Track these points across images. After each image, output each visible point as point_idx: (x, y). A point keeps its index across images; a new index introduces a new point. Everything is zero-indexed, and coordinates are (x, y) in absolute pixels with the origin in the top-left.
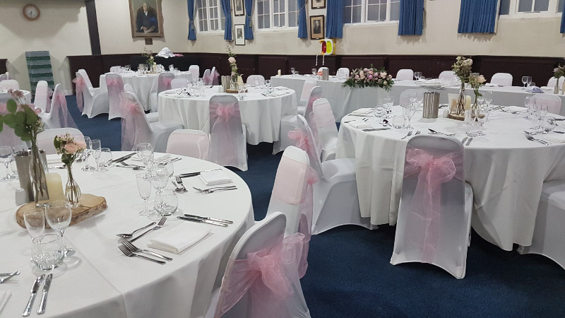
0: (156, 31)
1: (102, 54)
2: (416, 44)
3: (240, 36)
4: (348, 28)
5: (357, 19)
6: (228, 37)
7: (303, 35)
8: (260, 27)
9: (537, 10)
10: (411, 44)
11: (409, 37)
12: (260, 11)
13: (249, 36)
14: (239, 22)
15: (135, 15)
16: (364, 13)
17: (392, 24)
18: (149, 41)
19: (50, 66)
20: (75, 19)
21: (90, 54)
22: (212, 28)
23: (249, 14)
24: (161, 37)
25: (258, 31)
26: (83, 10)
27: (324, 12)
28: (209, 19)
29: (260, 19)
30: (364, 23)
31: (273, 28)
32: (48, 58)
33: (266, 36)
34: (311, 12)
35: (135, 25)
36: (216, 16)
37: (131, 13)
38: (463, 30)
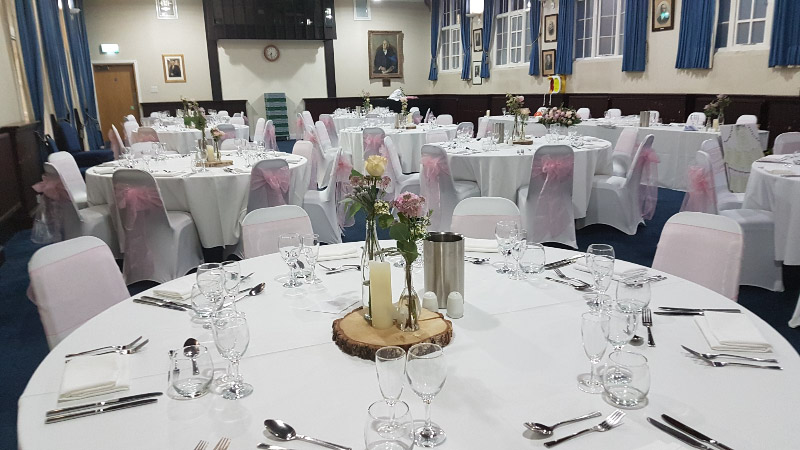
0: (395, 71)
1: (338, 96)
2: (640, 81)
3: (477, 74)
4: (580, 64)
5: (588, 54)
6: (466, 76)
7: (535, 71)
8: (498, 63)
9: (753, 42)
10: (634, 81)
11: (635, 74)
12: (499, 46)
13: (485, 73)
14: (477, 57)
15: (373, 53)
16: (595, 46)
17: (618, 57)
18: (387, 83)
19: (285, 108)
20: (312, 60)
21: (326, 96)
22: (454, 66)
23: (486, 49)
24: (400, 77)
25: (495, 68)
26: (321, 50)
27: (554, 46)
28: (451, 56)
29: (499, 53)
30: (595, 57)
31: (510, 65)
32: (285, 100)
33: (501, 73)
34: (544, 46)
35: (373, 65)
36: (458, 53)
37: (369, 52)
38: (680, 65)
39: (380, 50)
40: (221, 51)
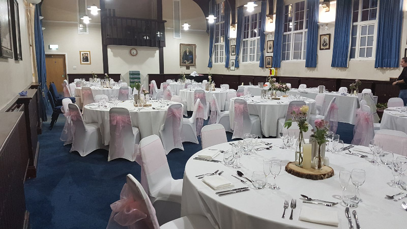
0: (192, 62)
1: (165, 73)
2: (314, 72)
3: (233, 65)
4: (284, 63)
5: (288, 59)
6: (227, 66)
7: (262, 66)
8: (243, 61)
9: (367, 56)
10: (311, 72)
11: (311, 69)
12: (244, 53)
13: (237, 66)
14: (233, 58)
15: (182, 54)
16: (291, 55)
17: (303, 61)
18: (188, 68)
19: (140, 78)
20: (153, 56)
21: (159, 73)
22: (220, 62)
23: (238, 54)
24: (194, 66)
25: (241, 63)
26: (158, 52)
27: (272, 54)
28: (219, 56)
29: (243, 57)
30: (292, 60)
31: (249, 62)
32: (139, 74)
33: (245, 66)
34: (266, 54)
35: (182, 60)
36: (223, 55)
37: (180, 54)
38: (333, 65)
39: (185, 52)
40: (109, 50)
